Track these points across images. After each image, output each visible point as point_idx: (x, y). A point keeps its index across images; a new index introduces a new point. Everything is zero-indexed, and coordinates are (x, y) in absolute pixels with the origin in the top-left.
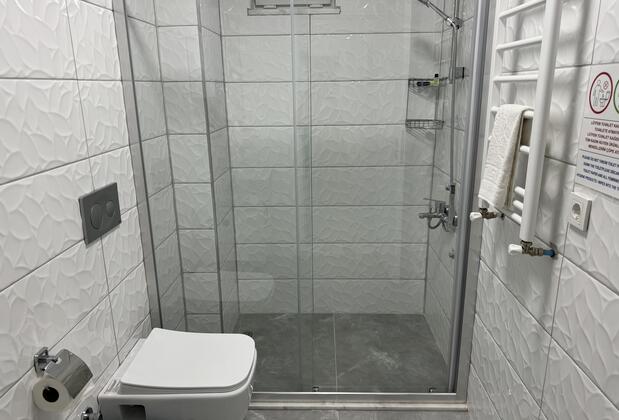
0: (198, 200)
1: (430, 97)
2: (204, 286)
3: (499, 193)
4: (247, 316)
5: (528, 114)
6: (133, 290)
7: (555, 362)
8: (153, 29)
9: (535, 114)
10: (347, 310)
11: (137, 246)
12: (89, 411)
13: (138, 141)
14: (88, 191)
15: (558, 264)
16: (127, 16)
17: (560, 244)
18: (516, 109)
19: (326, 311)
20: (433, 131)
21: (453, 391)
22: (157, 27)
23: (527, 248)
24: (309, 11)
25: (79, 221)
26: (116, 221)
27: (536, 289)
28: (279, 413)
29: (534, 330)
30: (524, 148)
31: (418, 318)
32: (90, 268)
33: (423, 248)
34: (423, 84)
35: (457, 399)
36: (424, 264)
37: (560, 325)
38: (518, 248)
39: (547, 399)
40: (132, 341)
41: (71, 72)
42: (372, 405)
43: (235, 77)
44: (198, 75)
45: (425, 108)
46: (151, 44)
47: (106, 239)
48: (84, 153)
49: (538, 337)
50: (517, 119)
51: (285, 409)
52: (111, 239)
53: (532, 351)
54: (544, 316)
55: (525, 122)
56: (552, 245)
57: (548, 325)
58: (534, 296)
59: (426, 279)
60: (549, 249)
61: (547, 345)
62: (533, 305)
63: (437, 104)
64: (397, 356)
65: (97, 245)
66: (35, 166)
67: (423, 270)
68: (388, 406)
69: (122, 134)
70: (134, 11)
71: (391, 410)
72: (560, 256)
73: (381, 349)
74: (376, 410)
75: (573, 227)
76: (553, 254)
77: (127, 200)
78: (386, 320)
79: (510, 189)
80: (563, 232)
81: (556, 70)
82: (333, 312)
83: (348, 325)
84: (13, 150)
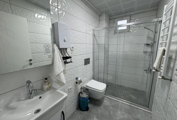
0: (102, 62)
1: (150, 47)
2: (101, 76)
3: (157, 65)
4: (109, 83)
5: (165, 49)
6: (90, 73)
7: (170, 105)
8: (98, 37)
9: (166, 49)
10: (128, 86)
11: (92, 67)
12: (82, 87)
13: (94, 53)
14: (86, 58)
15: (172, 83)
16: (94, 35)
17: (173, 78)
18: (163, 48)
19: (123, 85)
20: (150, 54)
21: (148, 108)
22: (99, 37)
23: (163, 78)
24: (124, 33)
25: (84, 62)
26: (89, 63)
27: (167, 88)
28: (110, 99)
29: (166, 97)
30: (164, 56)
31: (144, 92)
32: (85, 68)
33: (146, 78)
34: (148, 45)
35: (149, 110)
36: (146, 81)
37: (171, 97)
38: (161, 77)
39: (167, 114)
40: (89, 80)
41: (86, 43)
42: (128, 104)
43: (111, 44)
44: (104, 44)
45: (149, 49)
46: (98, 39)
47: (87, 65)
48: (86, 53)
49: (167, 99)
50: (162, 50)
51: (111, 99)
52: (88, 65)
53: (165, 102)
54: (168, 94)
55: (164, 51)
56: (171, 78)
57: (169, 96)
58: (166, 89)
59: (146, 84)
60: (170, 79)
61: (168, 101)
62: (166, 91)
63: (151, 49)
64: (136, 97)
65: (86, 66)
66: (79, 54)
67: (146, 82)
68: (131, 105)
69: (92, 52)
70: (95, 35)
71: (132, 106)
72: (173, 81)
73: (133, 95)
74: (129, 105)
75: (175, 74)
76: (171, 80)
77: (91, 60)
78: (136, 90)
79: (160, 65)
80: (173, 75)
81: (172, 40)
82: (125, 86)
83: (127, 89)
84: (77, 52)
